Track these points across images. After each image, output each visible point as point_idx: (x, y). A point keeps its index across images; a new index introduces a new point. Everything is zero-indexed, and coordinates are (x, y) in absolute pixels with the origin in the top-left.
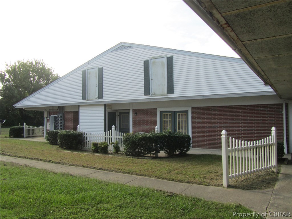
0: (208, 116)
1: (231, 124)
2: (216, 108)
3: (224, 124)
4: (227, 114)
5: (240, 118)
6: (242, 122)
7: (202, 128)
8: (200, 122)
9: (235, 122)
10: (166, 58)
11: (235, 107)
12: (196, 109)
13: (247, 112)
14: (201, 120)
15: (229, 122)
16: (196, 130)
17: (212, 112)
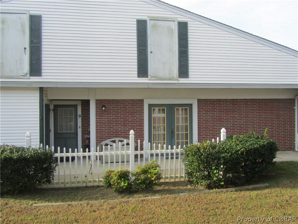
0: (219, 112)
1: (245, 121)
2: (229, 101)
3: (237, 121)
4: (241, 110)
5: (255, 114)
6: (258, 119)
7: (211, 127)
8: (208, 120)
9: (250, 119)
10: (176, 23)
11: (250, 101)
12: (203, 102)
13: (262, 108)
14: (210, 117)
15: (243, 119)
16: (203, 131)
17: (223, 106)
